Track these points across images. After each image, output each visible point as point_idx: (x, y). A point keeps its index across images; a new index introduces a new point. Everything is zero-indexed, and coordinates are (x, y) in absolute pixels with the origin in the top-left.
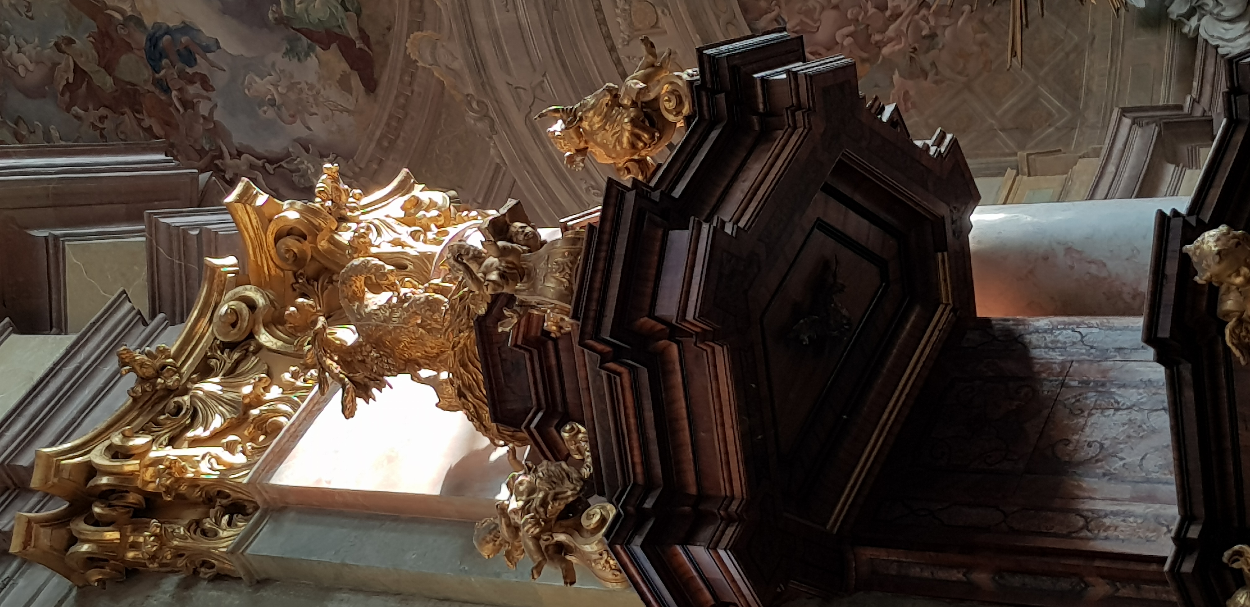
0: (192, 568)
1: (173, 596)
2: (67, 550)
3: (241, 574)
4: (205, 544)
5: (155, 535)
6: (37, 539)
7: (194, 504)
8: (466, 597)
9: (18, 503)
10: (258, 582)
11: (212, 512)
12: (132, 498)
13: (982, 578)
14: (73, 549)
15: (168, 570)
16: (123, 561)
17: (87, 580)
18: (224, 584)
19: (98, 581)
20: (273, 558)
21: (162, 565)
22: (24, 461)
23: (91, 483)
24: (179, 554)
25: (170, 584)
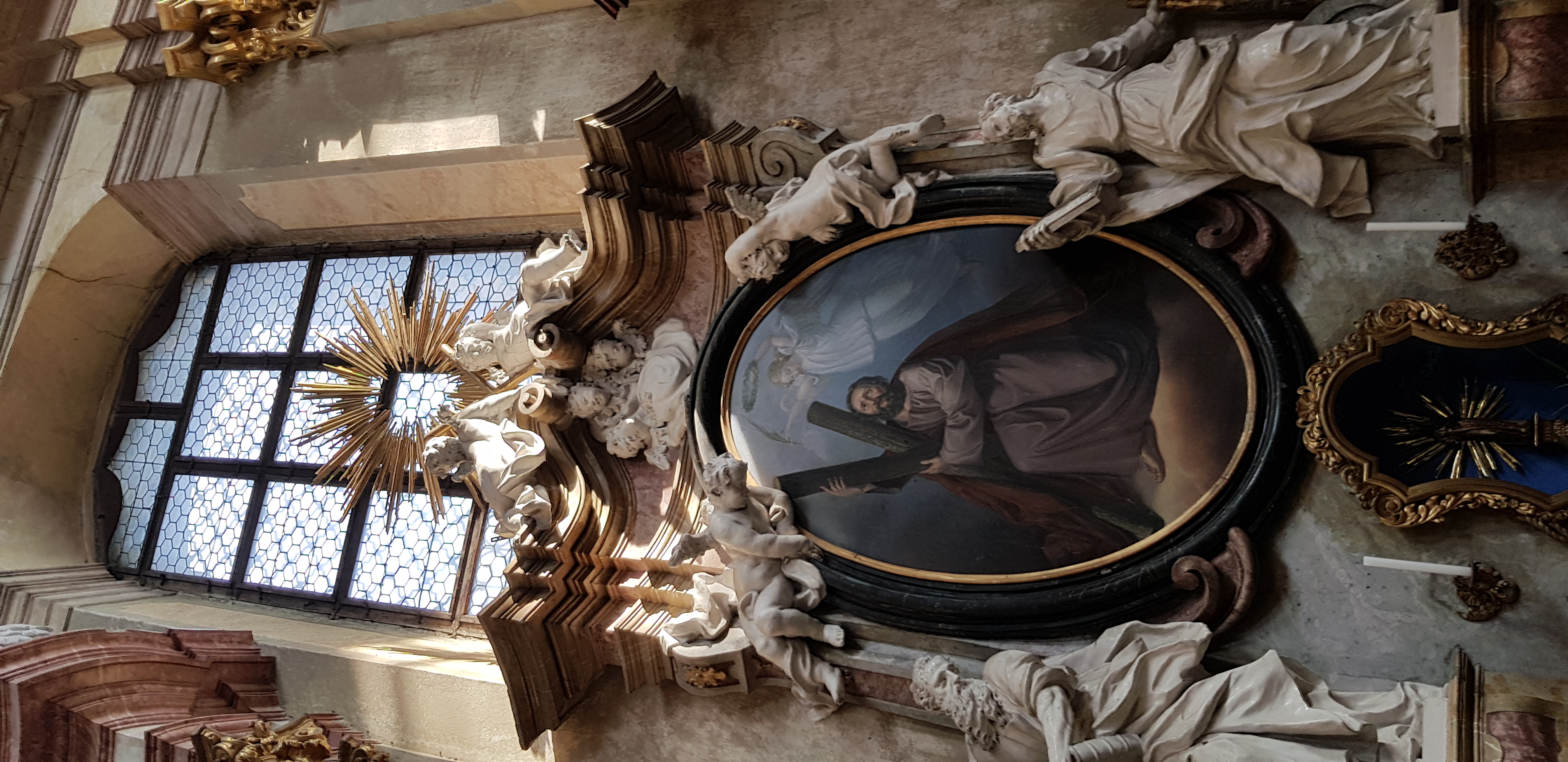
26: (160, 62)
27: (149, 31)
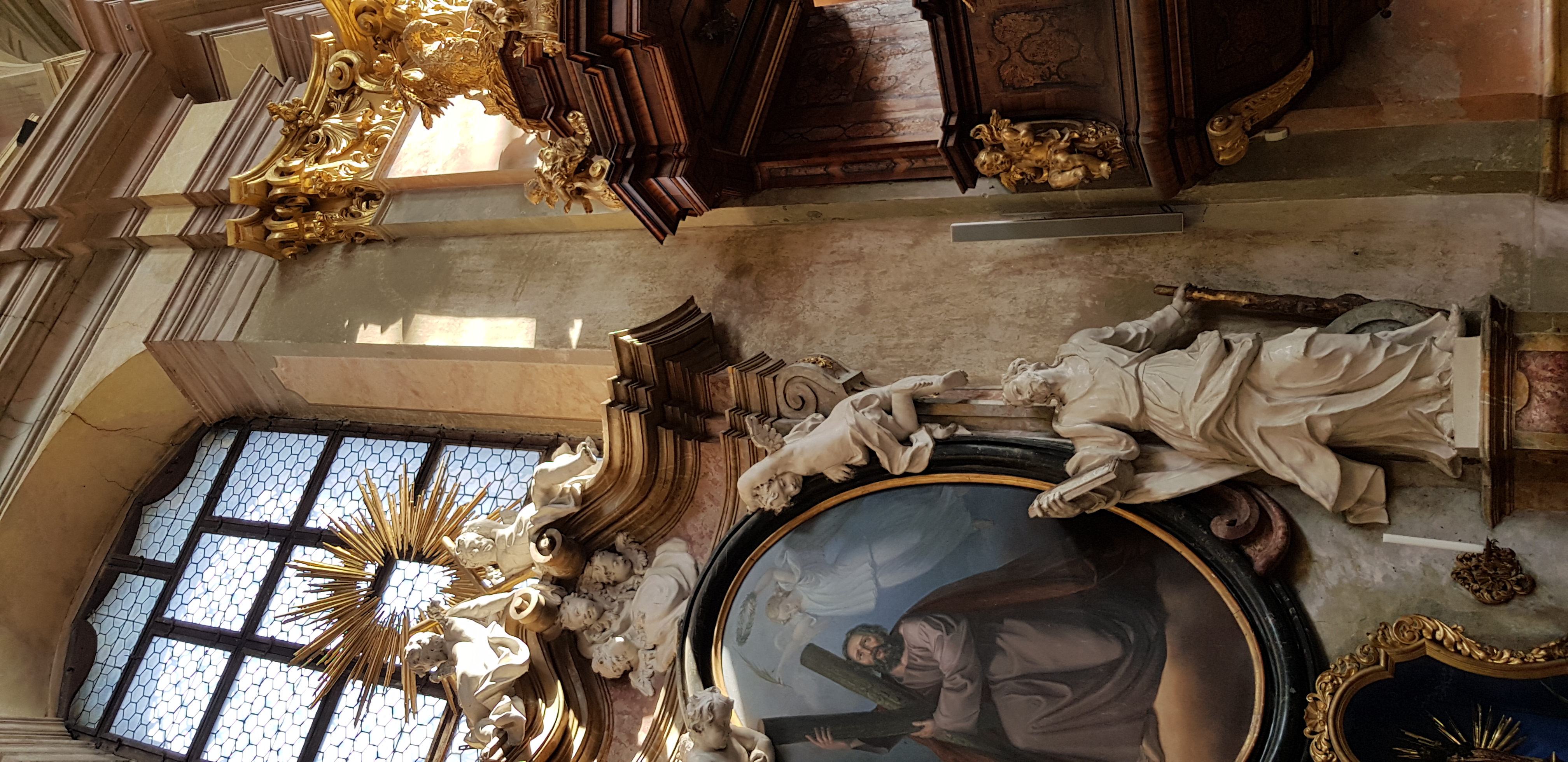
0: (349, 238)
1: (342, 257)
2: (265, 239)
3: (382, 237)
4: (355, 222)
5: (321, 221)
6: (244, 235)
7: (342, 198)
8: (528, 231)
9: (226, 214)
10: (394, 241)
11: (354, 201)
12: (300, 200)
13: (835, 169)
14: (269, 238)
15: (336, 242)
16: (304, 240)
17: (283, 256)
18: (373, 245)
19: (291, 255)
20: (400, 224)
21: (329, 239)
22: (223, 186)
23: (270, 194)
24: (339, 231)
25: (338, 250)
26: (223, 231)
27: (217, 201)
